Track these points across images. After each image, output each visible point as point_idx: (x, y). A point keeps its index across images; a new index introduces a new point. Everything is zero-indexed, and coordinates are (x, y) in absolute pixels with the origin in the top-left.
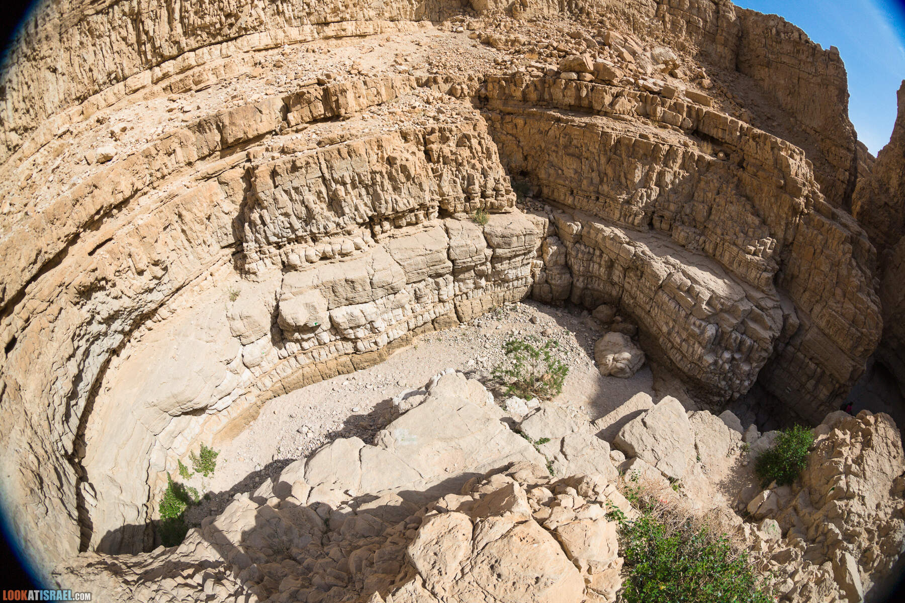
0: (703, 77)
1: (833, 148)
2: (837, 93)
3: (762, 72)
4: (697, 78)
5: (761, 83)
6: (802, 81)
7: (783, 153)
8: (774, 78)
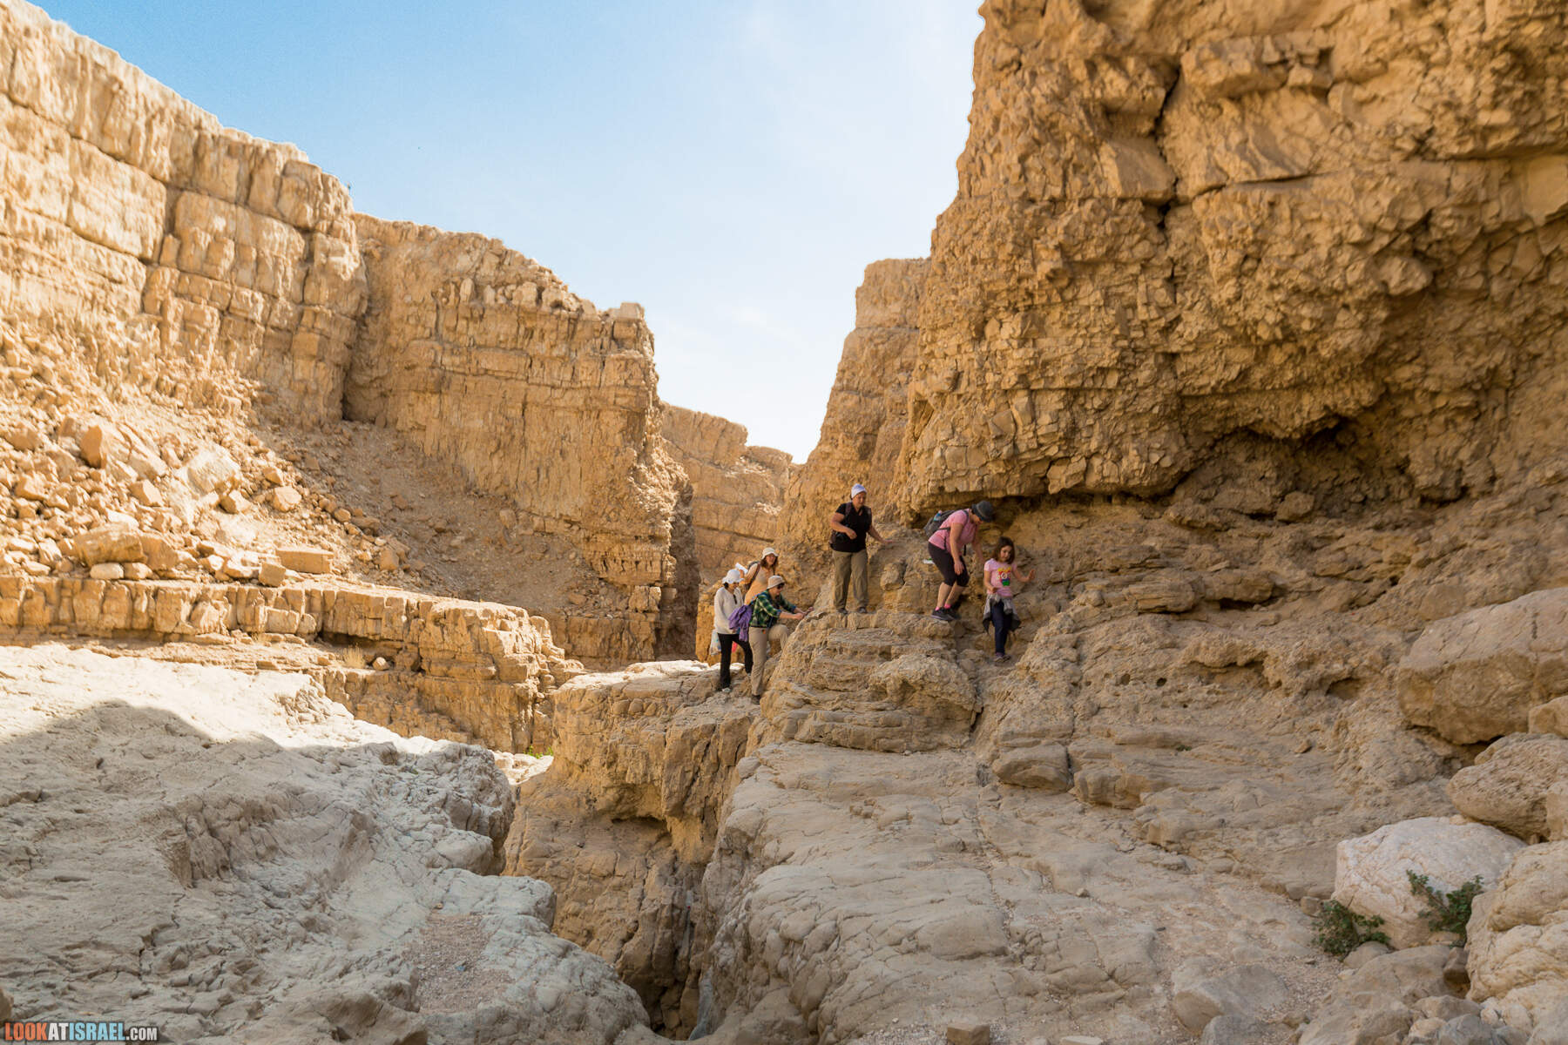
0: (275, 484)
1: (616, 549)
2: (622, 423)
3: (420, 409)
4: (261, 487)
5: (416, 437)
6: (533, 412)
7: (488, 628)
8: (455, 418)
